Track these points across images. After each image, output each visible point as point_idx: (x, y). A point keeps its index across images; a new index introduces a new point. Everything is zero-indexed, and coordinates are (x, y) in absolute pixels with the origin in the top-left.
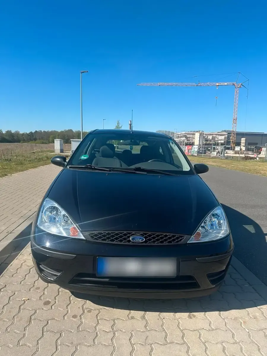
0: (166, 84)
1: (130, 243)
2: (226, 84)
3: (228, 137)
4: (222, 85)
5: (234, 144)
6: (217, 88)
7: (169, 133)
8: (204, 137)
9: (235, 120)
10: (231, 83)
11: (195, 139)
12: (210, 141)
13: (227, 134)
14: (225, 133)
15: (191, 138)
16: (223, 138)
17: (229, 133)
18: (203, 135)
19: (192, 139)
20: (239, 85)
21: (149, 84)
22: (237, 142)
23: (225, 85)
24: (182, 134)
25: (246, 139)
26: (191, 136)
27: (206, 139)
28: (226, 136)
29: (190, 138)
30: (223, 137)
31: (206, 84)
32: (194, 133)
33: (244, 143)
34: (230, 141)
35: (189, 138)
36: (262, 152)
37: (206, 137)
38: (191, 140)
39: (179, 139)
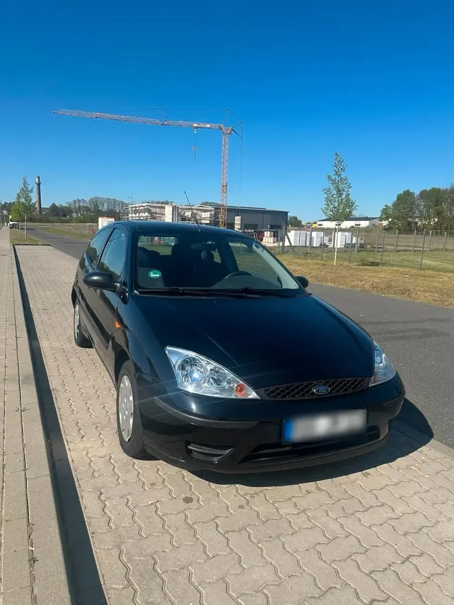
0: (107, 115)
1: (315, 397)
2: (208, 126)
3: (216, 215)
4: (203, 128)
5: (225, 226)
6: (195, 132)
7: (114, 202)
8: (179, 213)
9: (225, 187)
10: (216, 125)
11: (166, 215)
12: (189, 220)
13: (214, 209)
14: (210, 208)
15: (158, 214)
16: (209, 216)
17: (217, 208)
18: (178, 210)
19: (160, 216)
20: (228, 130)
21: (75, 113)
22: (229, 222)
23: (208, 128)
24: (143, 206)
25: (241, 218)
26: (158, 210)
27: (182, 216)
28: (213, 212)
29: (156, 213)
30: (207, 215)
31: (177, 123)
32: (163, 205)
33: (239, 224)
34: (219, 221)
35: (154, 213)
36: (264, 238)
37: (182, 214)
38: (158, 217)
39: (137, 215)
